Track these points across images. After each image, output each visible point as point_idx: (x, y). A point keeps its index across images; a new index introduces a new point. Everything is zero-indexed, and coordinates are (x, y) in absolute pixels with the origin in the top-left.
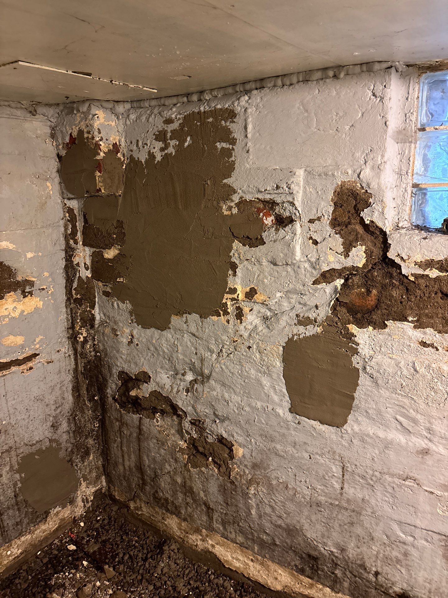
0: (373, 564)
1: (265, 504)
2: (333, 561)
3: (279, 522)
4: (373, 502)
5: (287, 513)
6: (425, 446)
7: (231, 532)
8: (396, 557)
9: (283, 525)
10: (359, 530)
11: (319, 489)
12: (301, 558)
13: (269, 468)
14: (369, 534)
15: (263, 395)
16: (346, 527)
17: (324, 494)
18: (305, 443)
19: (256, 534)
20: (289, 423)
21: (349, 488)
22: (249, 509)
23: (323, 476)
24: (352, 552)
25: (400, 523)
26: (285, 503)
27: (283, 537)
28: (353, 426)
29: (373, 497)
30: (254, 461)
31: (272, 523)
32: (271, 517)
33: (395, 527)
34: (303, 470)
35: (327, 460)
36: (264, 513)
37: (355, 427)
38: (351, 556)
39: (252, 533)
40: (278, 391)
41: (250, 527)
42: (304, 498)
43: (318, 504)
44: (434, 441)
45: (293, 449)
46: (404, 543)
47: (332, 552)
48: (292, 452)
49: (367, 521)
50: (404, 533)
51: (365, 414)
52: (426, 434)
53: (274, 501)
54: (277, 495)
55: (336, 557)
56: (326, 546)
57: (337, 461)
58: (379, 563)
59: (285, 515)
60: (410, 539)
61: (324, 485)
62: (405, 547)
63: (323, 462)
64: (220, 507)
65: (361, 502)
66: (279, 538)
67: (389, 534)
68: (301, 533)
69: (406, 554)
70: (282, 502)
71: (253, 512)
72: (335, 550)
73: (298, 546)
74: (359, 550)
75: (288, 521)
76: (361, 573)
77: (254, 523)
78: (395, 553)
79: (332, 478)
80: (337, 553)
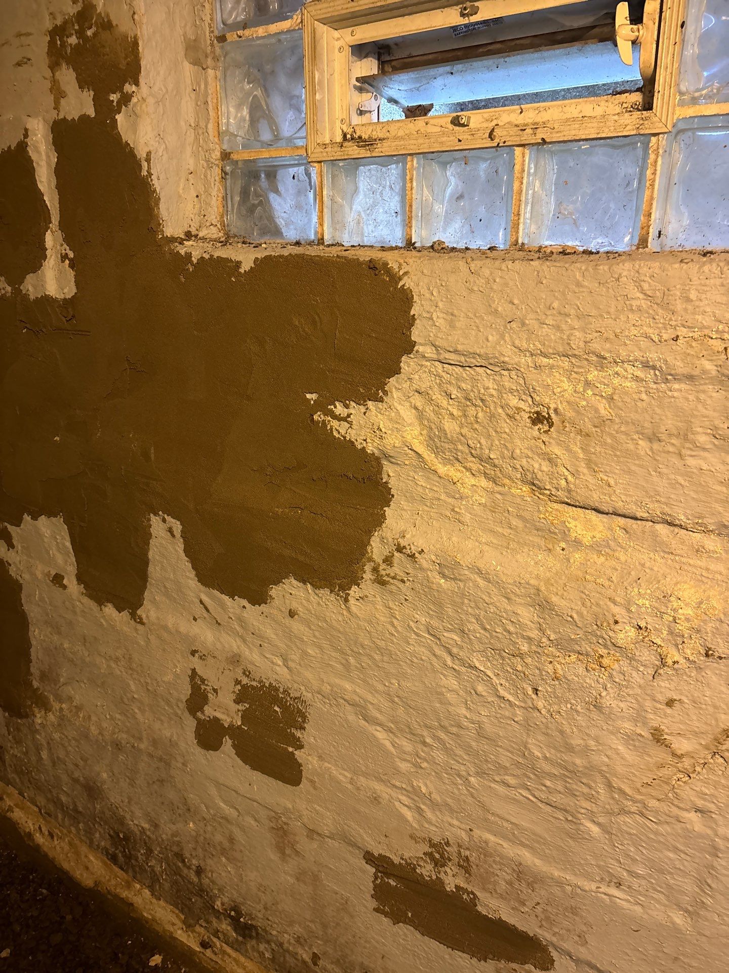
0: (194, 854)
1: (57, 742)
2: (146, 844)
3: (77, 774)
4: (182, 745)
5: (84, 758)
6: (236, 650)
7: (28, 788)
8: (220, 843)
9: (81, 779)
10: (171, 794)
11: (119, 720)
12: (110, 836)
13: (59, 681)
14: (184, 800)
15: (42, 550)
16: (155, 787)
17: (125, 729)
18: (96, 638)
19: (54, 793)
20: (75, 603)
22: (38, 750)
23: (122, 699)
24: (167, 830)
25: (218, 785)
26: (79, 742)
27: (83, 799)
28: (149, 611)
29: (182, 738)
31: (68, 775)
32: (66, 765)
33: (213, 791)
35: (123, 670)
36: (57, 758)
37: (152, 614)
38: (164, 836)
39: (51, 792)
40: (60, 546)
41: (45, 780)
42: (102, 735)
43: (119, 747)
44: (246, 640)
45: (83, 648)
46: (228, 820)
47: (142, 828)
48: (82, 654)
49: (177, 778)
50: (225, 802)
51: (162, 589)
52: (237, 628)
53: (66, 737)
54: (69, 728)
55: (149, 837)
56: (135, 818)
57: (134, 673)
58: (200, 852)
59: (82, 762)
60: (234, 813)
61: (124, 714)
62: (229, 827)
63: (119, 673)
65: (168, 744)
66: (80, 801)
67: (207, 802)
68: (103, 794)
69: (231, 840)
70: (75, 740)
71: (44, 754)
72: (146, 826)
73: (103, 816)
74: (174, 828)
75: (87, 772)
77: (49, 774)
78: (218, 838)
79: (132, 701)
80: (150, 830)
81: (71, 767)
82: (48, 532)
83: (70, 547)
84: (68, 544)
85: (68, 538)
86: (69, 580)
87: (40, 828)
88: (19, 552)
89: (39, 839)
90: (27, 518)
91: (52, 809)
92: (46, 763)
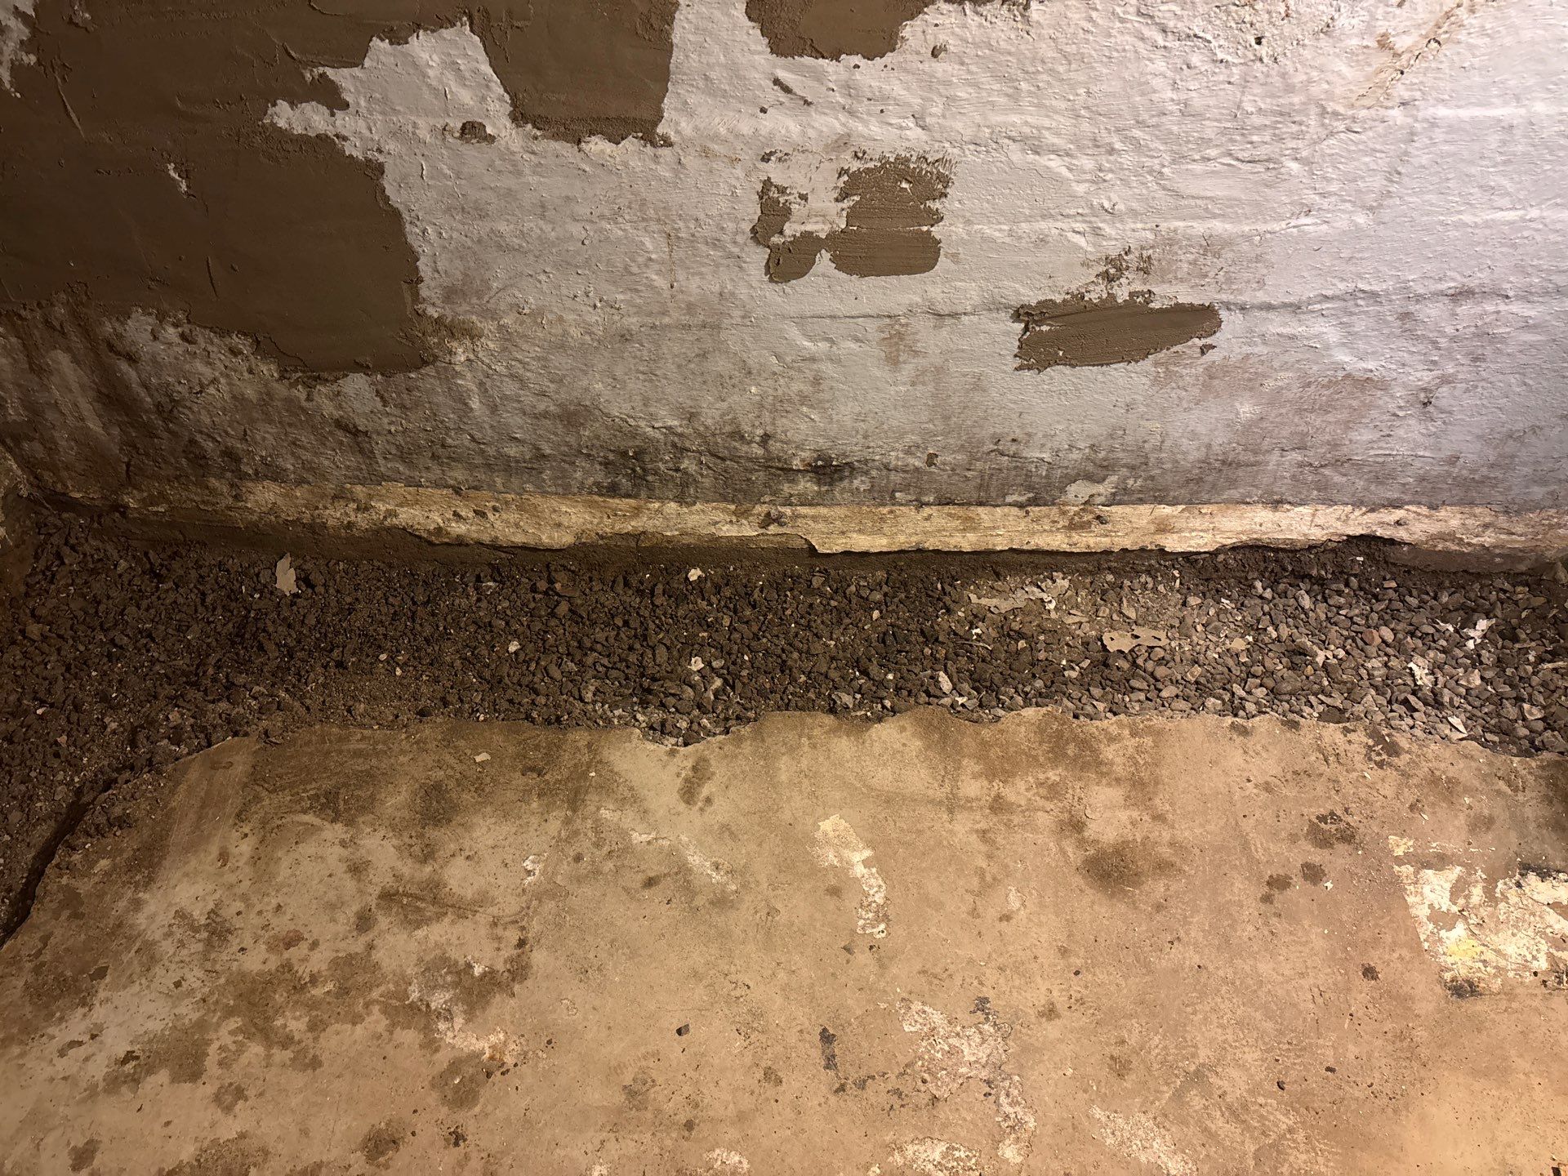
0: (757, 423)
1: (500, 375)
2: (674, 445)
3: (542, 407)
4: (743, 292)
5: (557, 378)
6: (840, 130)
7: (428, 468)
8: (800, 393)
9: (552, 408)
10: (720, 364)
11: (622, 301)
12: (606, 464)
13: (489, 289)
14: (741, 364)
15: (427, 94)
16: (692, 366)
17: (635, 310)
18: (568, 197)
19: (491, 451)
20: (518, 157)
21: (688, 279)
22: (462, 401)
23: (626, 268)
24: (711, 414)
25: (801, 320)
26: (545, 359)
27: (556, 434)
28: (677, 123)
29: (741, 283)
30: (447, 282)
31: (525, 414)
32: (519, 402)
33: (793, 332)
34: (577, 266)
35: (628, 227)
36: (501, 398)
37: (683, 124)
38: (709, 422)
39: (483, 452)
40: (467, 75)
41: (473, 439)
42: (590, 334)
43: (625, 337)
44: (858, 111)
45: (541, 223)
46: (813, 359)
47: (669, 428)
48: (539, 231)
49: (732, 339)
50: (810, 339)
51: (701, 84)
52: (842, 100)
53: (520, 361)
54: (525, 346)
55: (681, 435)
56: (656, 420)
57: (652, 223)
58: (767, 417)
59: (552, 386)
60: (823, 346)
61: (630, 290)
62: (815, 366)
63: (620, 233)
64: (386, 420)
65: (716, 300)
66: (549, 440)
67: (780, 350)
68: (597, 412)
69: (817, 381)
70: (539, 359)
71: (475, 403)
72: (676, 423)
73: (595, 441)
74: (725, 405)
75: (563, 396)
76: (735, 448)
77: (481, 429)
78: (796, 386)
79: (646, 266)
80: (681, 426)
83: (490, 71)
84: (485, 67)
85: (482, 56)
86: (494, 125)
87: (456, 514)
88: (363, 111)
91: (484, 478)
92: (476, 414)
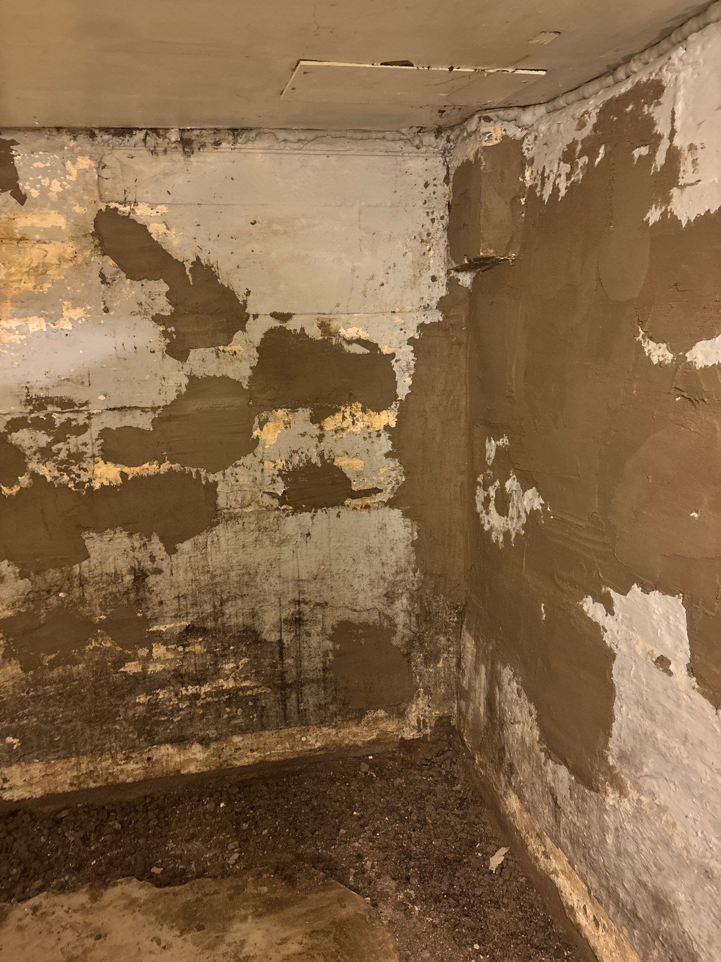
1: (628, 833)
3: (645, 878)
5: (658, 866)
7: (580, 861)
9: (650, 885)
11: (715, 844)
13: (642, 770)
15: (649, 628)
19: (611, 882)
22: (603, 830)
26: (656, 845)
27: (647, 908)
30: (623, 747)
31: (634, 873)
32: (633, 862)
34: (694, 796)
36: (624, 849)
39: (607, 879)
41: (604, 865)
43: (709, 874)
48: (678, 752)
53: (641, 833)
54: (646, 825)
59: (654, 869)
64: (569, 809)
66: (642, 908)
68: (675, 915)
70: (652, 841)
71: (610, 839)
73: (669, 937)
75: (659, 881)
77: (609, 861)
81: (639, 866)
82: (660, 609)
83: (686, 632)
84: (684, 629)
85: (684, 622)
86: (676, 666)
87: (584, 908)
88: (619, 621)
89: (581, 919)
90: (636, 589)
91: (604, 897)
92: (608, 847)
